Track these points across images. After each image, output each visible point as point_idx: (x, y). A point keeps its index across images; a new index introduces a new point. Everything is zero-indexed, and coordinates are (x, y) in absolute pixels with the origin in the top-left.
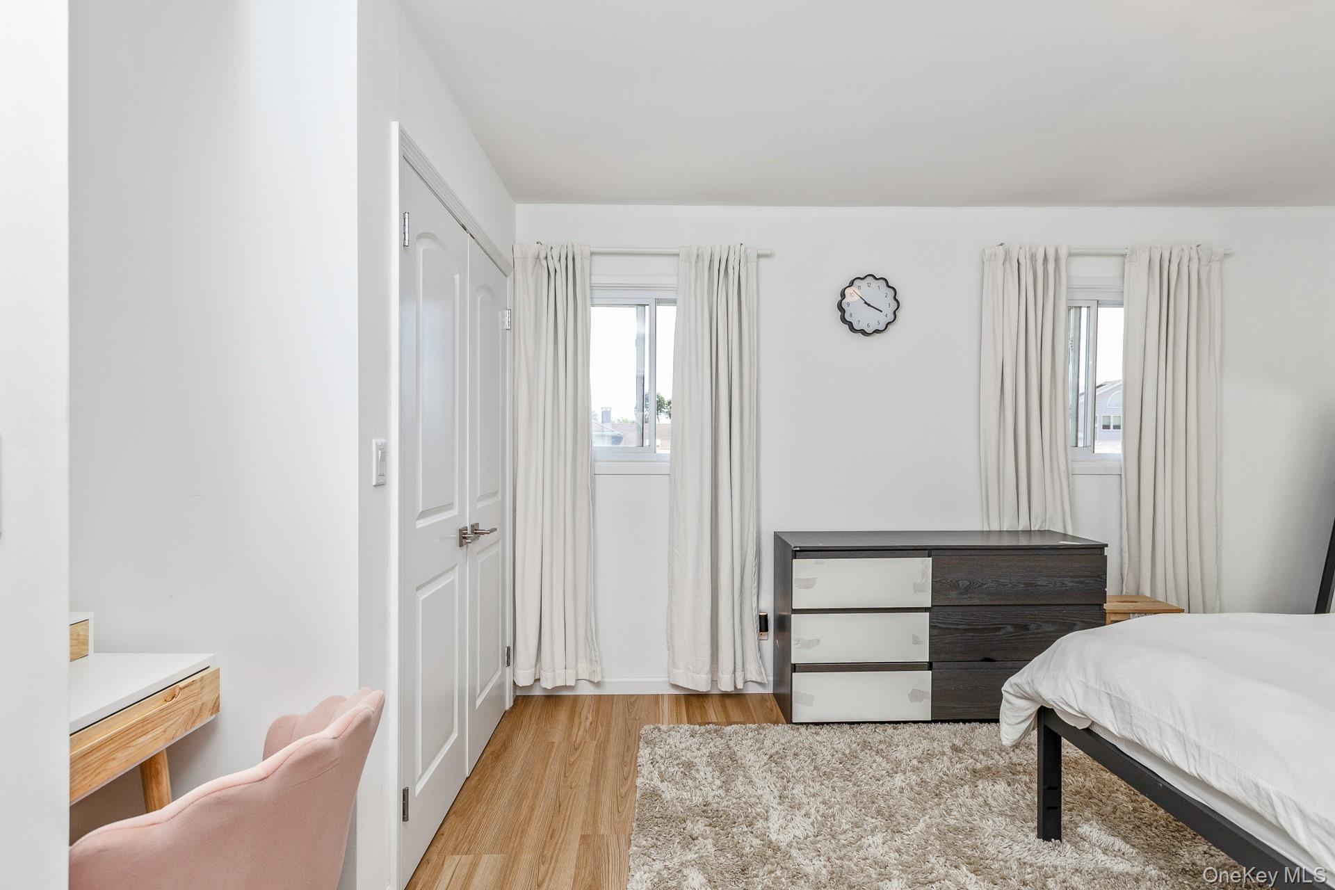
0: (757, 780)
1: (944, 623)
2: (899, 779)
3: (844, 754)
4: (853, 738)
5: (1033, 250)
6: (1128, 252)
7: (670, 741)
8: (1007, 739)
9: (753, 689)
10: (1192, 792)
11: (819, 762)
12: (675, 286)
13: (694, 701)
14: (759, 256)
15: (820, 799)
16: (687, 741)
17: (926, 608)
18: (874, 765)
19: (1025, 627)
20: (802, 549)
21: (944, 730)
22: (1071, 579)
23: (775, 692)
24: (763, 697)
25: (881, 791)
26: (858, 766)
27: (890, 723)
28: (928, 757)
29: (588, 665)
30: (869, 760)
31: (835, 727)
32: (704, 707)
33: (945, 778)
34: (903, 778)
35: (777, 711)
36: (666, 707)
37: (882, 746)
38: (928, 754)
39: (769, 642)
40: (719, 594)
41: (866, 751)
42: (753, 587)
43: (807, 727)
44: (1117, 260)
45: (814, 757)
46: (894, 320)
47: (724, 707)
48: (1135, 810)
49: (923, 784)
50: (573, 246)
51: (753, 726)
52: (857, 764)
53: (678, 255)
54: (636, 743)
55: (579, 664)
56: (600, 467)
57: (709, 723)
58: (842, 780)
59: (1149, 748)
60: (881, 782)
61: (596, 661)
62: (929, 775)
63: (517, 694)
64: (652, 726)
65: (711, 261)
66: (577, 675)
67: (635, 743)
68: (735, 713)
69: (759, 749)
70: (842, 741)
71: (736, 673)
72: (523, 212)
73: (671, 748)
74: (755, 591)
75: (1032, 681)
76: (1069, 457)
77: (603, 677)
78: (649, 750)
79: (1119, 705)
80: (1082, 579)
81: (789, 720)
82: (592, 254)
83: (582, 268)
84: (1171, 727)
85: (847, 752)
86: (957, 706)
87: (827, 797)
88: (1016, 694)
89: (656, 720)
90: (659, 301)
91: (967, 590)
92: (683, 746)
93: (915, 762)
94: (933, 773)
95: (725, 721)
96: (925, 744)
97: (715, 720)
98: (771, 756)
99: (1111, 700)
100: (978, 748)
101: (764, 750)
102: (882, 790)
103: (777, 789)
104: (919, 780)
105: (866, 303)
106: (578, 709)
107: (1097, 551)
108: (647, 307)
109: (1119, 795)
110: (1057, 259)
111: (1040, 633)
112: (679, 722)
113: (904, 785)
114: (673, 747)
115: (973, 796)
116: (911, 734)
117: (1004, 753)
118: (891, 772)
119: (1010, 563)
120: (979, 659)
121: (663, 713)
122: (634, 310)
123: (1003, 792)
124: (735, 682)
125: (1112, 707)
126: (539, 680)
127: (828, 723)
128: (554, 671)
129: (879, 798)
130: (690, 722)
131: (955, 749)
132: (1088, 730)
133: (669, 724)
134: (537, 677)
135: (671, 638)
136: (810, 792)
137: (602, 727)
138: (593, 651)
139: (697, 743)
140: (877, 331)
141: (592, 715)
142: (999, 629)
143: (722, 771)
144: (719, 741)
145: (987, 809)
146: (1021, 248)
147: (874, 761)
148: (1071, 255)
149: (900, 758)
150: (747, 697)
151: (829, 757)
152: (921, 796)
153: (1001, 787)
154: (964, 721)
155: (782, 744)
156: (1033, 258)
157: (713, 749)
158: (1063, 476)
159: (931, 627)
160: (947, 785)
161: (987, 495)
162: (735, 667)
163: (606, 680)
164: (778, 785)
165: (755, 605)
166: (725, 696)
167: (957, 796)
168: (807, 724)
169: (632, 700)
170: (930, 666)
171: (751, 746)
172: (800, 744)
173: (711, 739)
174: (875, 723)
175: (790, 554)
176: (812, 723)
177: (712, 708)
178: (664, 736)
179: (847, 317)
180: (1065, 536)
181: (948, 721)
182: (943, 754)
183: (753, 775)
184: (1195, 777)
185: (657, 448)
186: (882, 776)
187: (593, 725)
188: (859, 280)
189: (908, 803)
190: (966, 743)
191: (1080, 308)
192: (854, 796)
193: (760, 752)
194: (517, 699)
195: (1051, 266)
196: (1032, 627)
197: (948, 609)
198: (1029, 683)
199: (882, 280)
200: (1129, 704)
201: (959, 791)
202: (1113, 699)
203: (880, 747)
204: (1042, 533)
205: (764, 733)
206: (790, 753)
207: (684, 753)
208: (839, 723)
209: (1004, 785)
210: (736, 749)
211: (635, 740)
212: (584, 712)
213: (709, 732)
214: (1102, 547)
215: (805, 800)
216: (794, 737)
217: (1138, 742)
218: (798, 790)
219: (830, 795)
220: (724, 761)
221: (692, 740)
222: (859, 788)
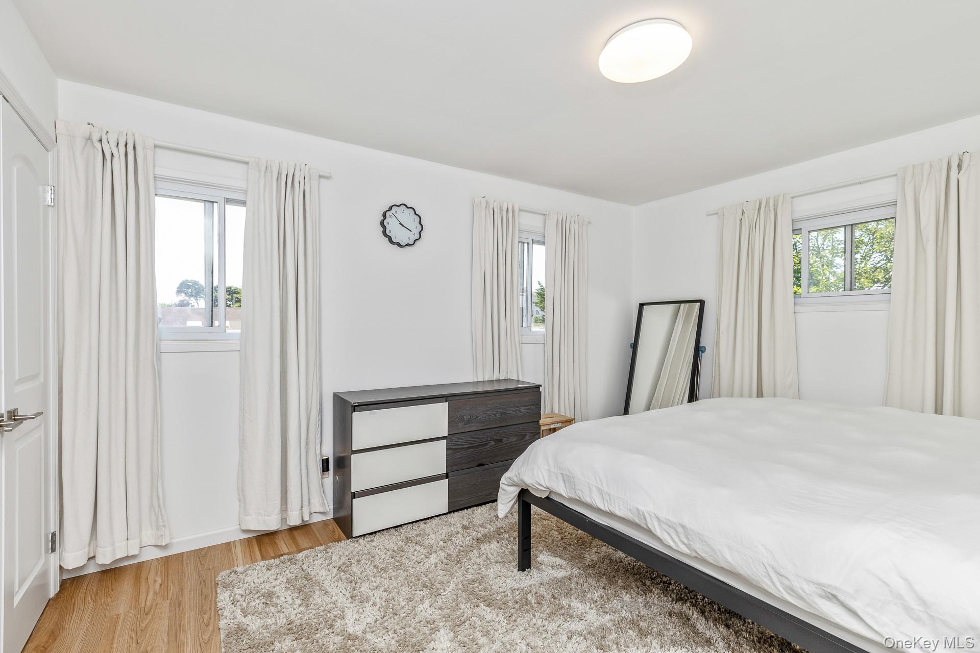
0: (331, 590)
1: (455, 445)
2: (433, 559)
3: (394, 551)
4: (399, 538)
5: (501, 203)
6: (547, 213)
7: (248, 579)
8: (502, 513)
9: (317, 518)
10: (603, 521)
11: (377, 561)
12: (246, 189)
13: (266, 540)
14: (320, 177)
15: (382, 589)
16: (264, 575)
17: (444, 437)
18: (416, 553)
19: (501, 441)
20: (360, 404)
21: (456, 516)
22: (523, 408)
23: (337, 516)
24: (325, 523)
25: (422, 570)
26: (404, 557)
27: (421, 520)
28: (449, 538)
29: (154, 531)
30: (412, 550)
31: (385, 532)
32: (275, 542)
33: (462, 549)
34: (435, 556)
35: (338, 531)
36: (238, 551)
37: (419, 538)
38: (449, 536)
39: (330, 479)
40: (288, 447)
41: (409, 544)
42: (317, 438)
43: (364, 537)
44: (543, 217)
45: (373, 559)
46: (419, 238)
47: (294, 539)
48: (562, 538)
49: (449, 557)
50: (133, 135)
51: (321, 548)
52: (404, 556)
53: (247, 163)
54: (214, 590)
55: (143, 533)
56: (164, 346)
57: (282, 555)
58: (395, 570)
59: (584, 501)
60: (422, 564)
61: (164, 526)
62: (452, 549)
63: (64, 578)
64: (228, 571)
65: (278, 173)
66: (141, 542)
67: (212, 591)
68: (303, 541)
69: (329, 564)
70: (391, 542)
71: (303, 509)
72: (65, 88)
73: (250, 585)
74: (318, 441)
75: (519, 474)
76: (520, 334)
77: (171, 539)
78: (228, 593)
79: (568, 479)
80: (529, 407)
81: (349, 535)
82: (156, 146)
83: (145, 157)
84: (595, 486)
85: (396, 549)
86: (462, 499)
87: (386, 586)
88: (509, 484)
89: (231, 564)
90: (228, 201)
91: (469, 421)
92: (261, 580)
93: (441, 543)
94: (454, 547)
95: (296, 549)
96: (446, 529)
97: (286, 551)
98: (340, 568)
99: (563, 477)
100: (477, 524)
101: (333, 564)
102: (424, 569)
103: (348, 592)
104: (446, 555)
105: (400, 224)
106: (143, 575)
107: (535, 390)
108: (215, 205)
109: (553, 532)
110: (513, 212)
111: (508, 443)
112: (254, 560)
113: (437, 561)
114: (252, 584)
115: (480, 556)
116: (436, 525)
117: (492, 523)
118: (427, 554)
119: (493, 401)
120: (475, 466)
121: (237, 556)
122: (202, 204)
123: (495, 548)
124: (302, 516)
125: (564, 481)
126: (94, 557)
127: (379, 531)
128: (113, 544)
129: (422, 575)
130: (263, 558)
131: (465, 528)
132: (547, 498)
133: (244, 565)
134: (92, 555)
135: (243, 491)
136: (374, 586)
137: (174, 585)
138: (160, 517)
139: (273, 575)
140: (408, 245)
141: (161, 578)
142: (486, 444)
143: (300, 591)
144: (293, 568)
145: (489, 562)
146: (494, 201)
147: (415, 550)
148: (520, 210)
149: (432, 543)
150: (312, 526)
151: (384, 556)
152: (449, 566)
153: (494, 545)
154: (467, 508)
155: (347, 556)
156: (501, 209)
157: (289, 576)
158: (517, 344)
159: (447, 449)
160: (463, 553)
161: (476, 359)
162: (302, 504)
163: (174, 541)
164: (348, 588)
165: (318, 452)
166: (293, 529)
167: (470, 559)
168: (364, 535)
169: (203, 553)
170: (447, 476)
171: (322, 564)
172: (361, 552)
173: (286, 567)
174: (412, 523)
175: (350, 409)
176: (367, 534)
177: (282, 541)
178: (241, 576)
179: (388, 233)
180: (518, 381)
181: (457, 511)
182: (458, 533)
183: (327, 587)
184: (608, 512)
185: (227, 328)
186: (422, 559)
187: (163, 586)
188: (395, 207)
189: (441, 573)
190: (470, 522)
191: (524, 243)
192: (406, 579)
193: (330, 567)
194: (63, 584)
195: (510, 215)
196: (505, 440)
197: (457, 436)
198: (516, 475)
199: (411, 209)
200: (573, 477)
201: (471, 555)
202: (565, 476)
203: (418, 539)
204: (506, 380)
205: (331, 551)
206: (354, 561)
207: (263, 586)
208: (387, 529)
209: (496, 543)
210: (309, 570)
211: (212, 588)
212: (151, 577)
213: (283, 562)
214: (538, 387)
215: (371, 593)
216: (355, 548)
217: (578, 498)
218: (364, 588)
219: (388, 583)
220: (299, 583)
221: (268, 573)
222: (408, 573)
